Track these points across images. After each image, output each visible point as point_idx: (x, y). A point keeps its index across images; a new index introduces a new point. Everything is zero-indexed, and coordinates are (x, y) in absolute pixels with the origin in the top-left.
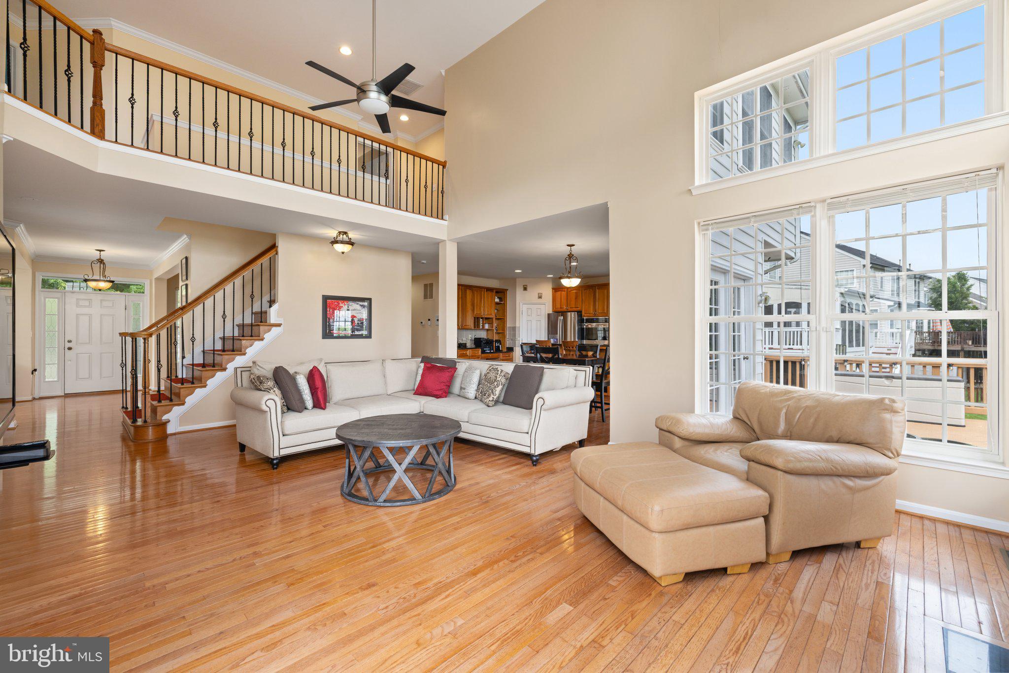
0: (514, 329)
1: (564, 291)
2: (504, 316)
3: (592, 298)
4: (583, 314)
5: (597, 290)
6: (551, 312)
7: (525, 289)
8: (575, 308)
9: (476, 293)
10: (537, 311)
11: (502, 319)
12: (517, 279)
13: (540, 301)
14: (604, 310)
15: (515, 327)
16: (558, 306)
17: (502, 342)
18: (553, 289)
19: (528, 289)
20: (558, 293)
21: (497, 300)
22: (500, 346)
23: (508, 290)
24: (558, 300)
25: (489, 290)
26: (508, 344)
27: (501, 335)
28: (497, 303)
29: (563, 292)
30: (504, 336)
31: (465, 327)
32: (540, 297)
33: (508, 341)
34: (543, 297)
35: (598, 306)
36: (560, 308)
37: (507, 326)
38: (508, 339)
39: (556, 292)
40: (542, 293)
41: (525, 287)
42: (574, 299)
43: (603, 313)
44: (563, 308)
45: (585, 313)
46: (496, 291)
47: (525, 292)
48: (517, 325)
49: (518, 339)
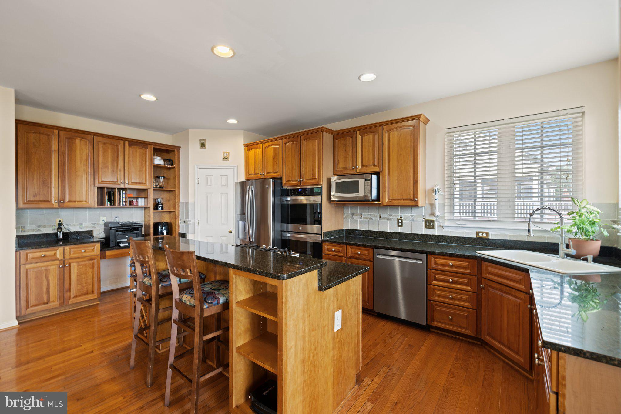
1: (260, 148)
2: (175, 188)
3: (296, 155)
4: (284, 182)
5: (304, 142)
6: (243, 180)
7: (203, 145)
8: (274, 172)
9: (101, 145)
10: (222, 178)
11: (173, 192)
12: (190, 130)
13: (225, 163)
14: (313, 175)
15: (188, 203)
16: (252, 171)
18: (246, 146)
19: (207, 145)
20: (252, 151)
23: (179, 147)
24: (252, 162)
25: (134, 143)
27: (172, 214)
28: (157, 168)
29: (258, 150)
30: (176, 218)
32: (226, 158)
33: (181, 223)
34: (230, 158)
35: (306, 168)
36: (255, 174)
37: (180, 202)
38: (181, 220)
39: (249, 150)
40: (229, 153)
41: (201, 142)
42: (272, 158)
43: (313, 179)
44: (258, 174)
45: (287, 181)
46: (154, 147)
47: (203, 149)
48: (191, 200)
49: (193, 221)
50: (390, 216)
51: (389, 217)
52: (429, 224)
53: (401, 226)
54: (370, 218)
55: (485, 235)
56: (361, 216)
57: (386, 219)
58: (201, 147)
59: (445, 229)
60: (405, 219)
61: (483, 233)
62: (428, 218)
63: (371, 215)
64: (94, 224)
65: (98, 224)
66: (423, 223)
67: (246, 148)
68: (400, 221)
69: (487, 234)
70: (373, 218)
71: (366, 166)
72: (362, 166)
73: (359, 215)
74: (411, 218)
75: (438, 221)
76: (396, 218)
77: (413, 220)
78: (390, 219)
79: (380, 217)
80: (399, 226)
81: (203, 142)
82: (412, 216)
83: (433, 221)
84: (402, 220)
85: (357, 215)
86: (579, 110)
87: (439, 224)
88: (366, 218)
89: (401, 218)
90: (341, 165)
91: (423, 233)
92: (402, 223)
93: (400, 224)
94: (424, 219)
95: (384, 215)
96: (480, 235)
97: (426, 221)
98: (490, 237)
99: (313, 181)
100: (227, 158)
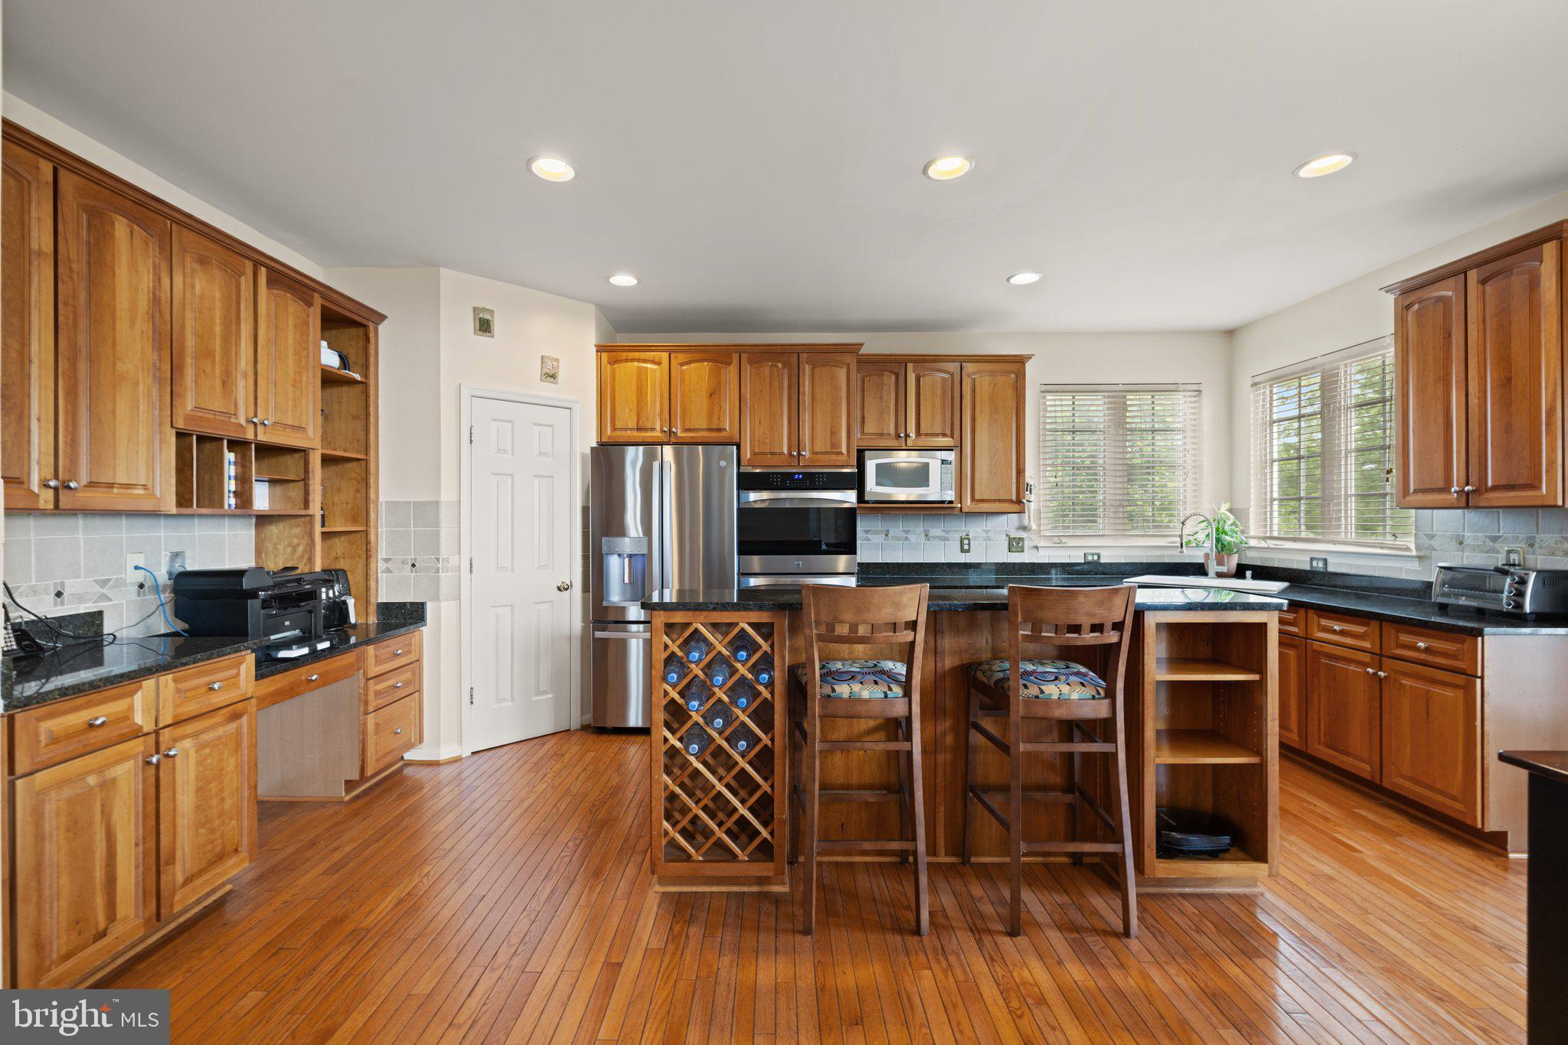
0: (428, 512)
1: (659, 364)
2: (367, 451)
4: (746, 455)
5: (808, 368)
6: (594, 445)
7: (485, 326)
8: (712, 430)
9: (190, 265)
10: (539, 435)
11: (351, 459)
12: (444, 272)
13: (547, 390)
14: (834, 444)
16: (629, 420)
17: (356, 579)
18: (601, 349)
19: (497, 326)
20: (628, 370)
21: (330, 359)
22: (351, 602)
23: (383, 317)
24: (628, 394)
26: (388, 590)
27: (346, 542)
29: (650, 366)
30: (368, 551)
31: (99, 498)
32: (550, 376)
33: (388, 571)
34: (561, 377)
35: (813, 427)
36: (639, 429)
37: (381, 499)
38: (387, 560)
39: (614, 362)
40: (557, 360)
41: (481, 316)
42: (705, 394)
43: (833, 453)
44: (653, 429)
45: (754, 454)
46: (327, 304)
47: (483, 340)
48: (446, 496)
49: (454, 560)
50: (947, 532)
51: (944, 534)
52: (1015, 544)
53: (968, 551)
54: (907, 539)
55: (1096, 558)
56: (886, 535)
57: (940, 538)
58: (480, 330)
59: (1042, 552)
60: (975, 538)
61: (1093, 555)
62: (1014, 534)
63: (907, 532)
64: (103, 583)
65: (120, 583)
66: (1006, 543)
67: (605, 356)
68: (966, 542)
69: (1099, 557)
70: (913, 538)
71: (927, 435)
72: (918, 433)
73: (881, 532)
74: (985, 535)
75: (1031, 540)
76: (957, 536)
77: (988, 539)
78: (946, 539)
79: (926, 535)
80: (963, 550)
81: (487, 316)
82: (987, 532)
83: (1021, 539)
84: (969, 539)
85: (876, 533)
86: (1196, 387)
87: (1032, 544)
88: (898, 539)
89: (967, 535)
90: (869, 428)
91: (1006, 561)
92: (969, 544)
93: (966, 547)
94: (1007, 535)
95: (936, 531)
96: (1090, 558)
97: (1011, 540)
98: (1102, 561)
99: (834, 457)
100: (553, 376)
